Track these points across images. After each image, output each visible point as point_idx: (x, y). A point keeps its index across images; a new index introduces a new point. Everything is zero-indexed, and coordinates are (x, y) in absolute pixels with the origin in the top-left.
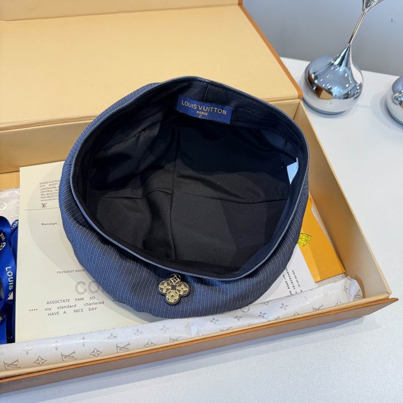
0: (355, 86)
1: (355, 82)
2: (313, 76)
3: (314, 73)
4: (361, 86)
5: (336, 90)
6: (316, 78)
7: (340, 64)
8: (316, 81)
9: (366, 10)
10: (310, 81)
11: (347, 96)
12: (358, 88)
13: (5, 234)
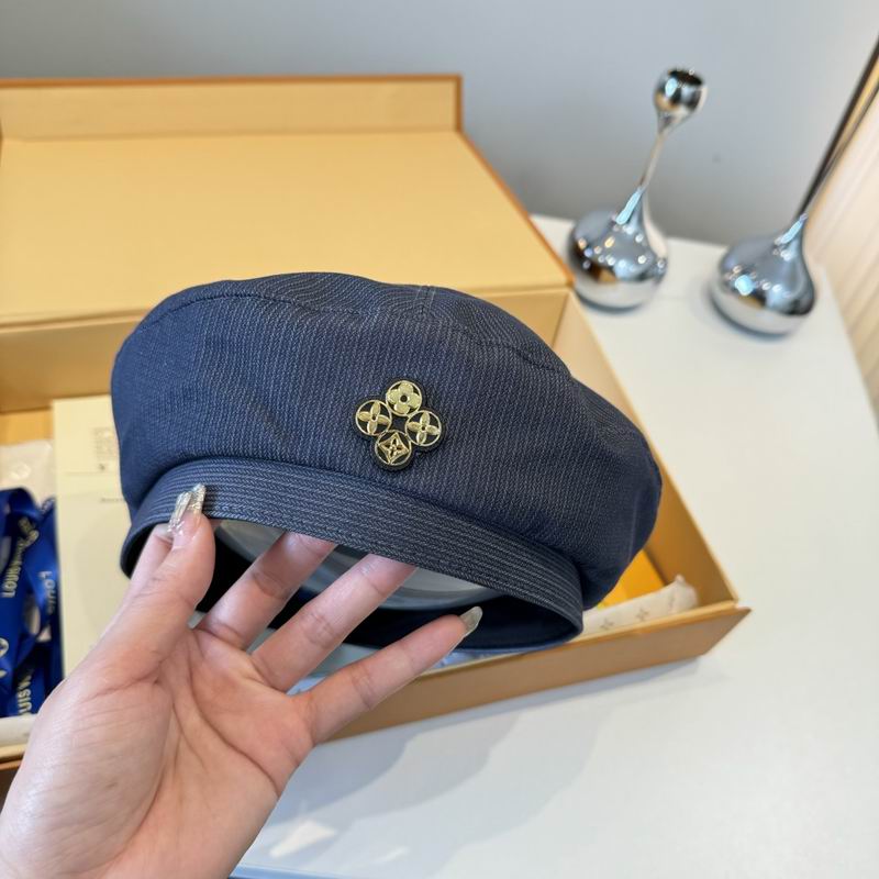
0: (655, 264)
1: (655, 255)
2: (582, 244)
3: (585, 238)
4: (665, 261)
5: (623, 267)
6: (589, 246)
7: (629, 221)
8: (588, 254)
9: (666, 131)
10: (576, 254)
11: (642, 277)
12: (660, 265)
13: (31, 520)
